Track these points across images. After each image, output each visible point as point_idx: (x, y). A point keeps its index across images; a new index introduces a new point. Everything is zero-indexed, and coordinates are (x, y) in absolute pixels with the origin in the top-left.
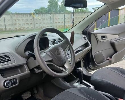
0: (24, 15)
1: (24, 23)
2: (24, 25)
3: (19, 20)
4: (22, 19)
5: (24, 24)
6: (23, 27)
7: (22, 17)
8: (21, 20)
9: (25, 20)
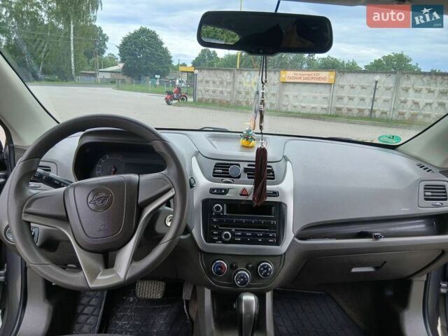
0: (439, 78)
1: (430, 101)
2: (429, 107)
3: (416, 91)
4: (427, 89)
5: (430, 104)
6: (424, 112)
7: (429, 84)
8: (425, 92)
9: (436, 94)
